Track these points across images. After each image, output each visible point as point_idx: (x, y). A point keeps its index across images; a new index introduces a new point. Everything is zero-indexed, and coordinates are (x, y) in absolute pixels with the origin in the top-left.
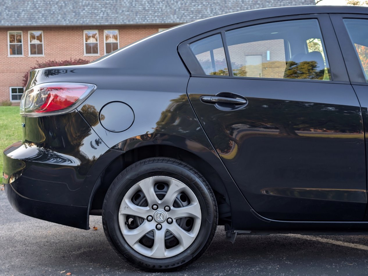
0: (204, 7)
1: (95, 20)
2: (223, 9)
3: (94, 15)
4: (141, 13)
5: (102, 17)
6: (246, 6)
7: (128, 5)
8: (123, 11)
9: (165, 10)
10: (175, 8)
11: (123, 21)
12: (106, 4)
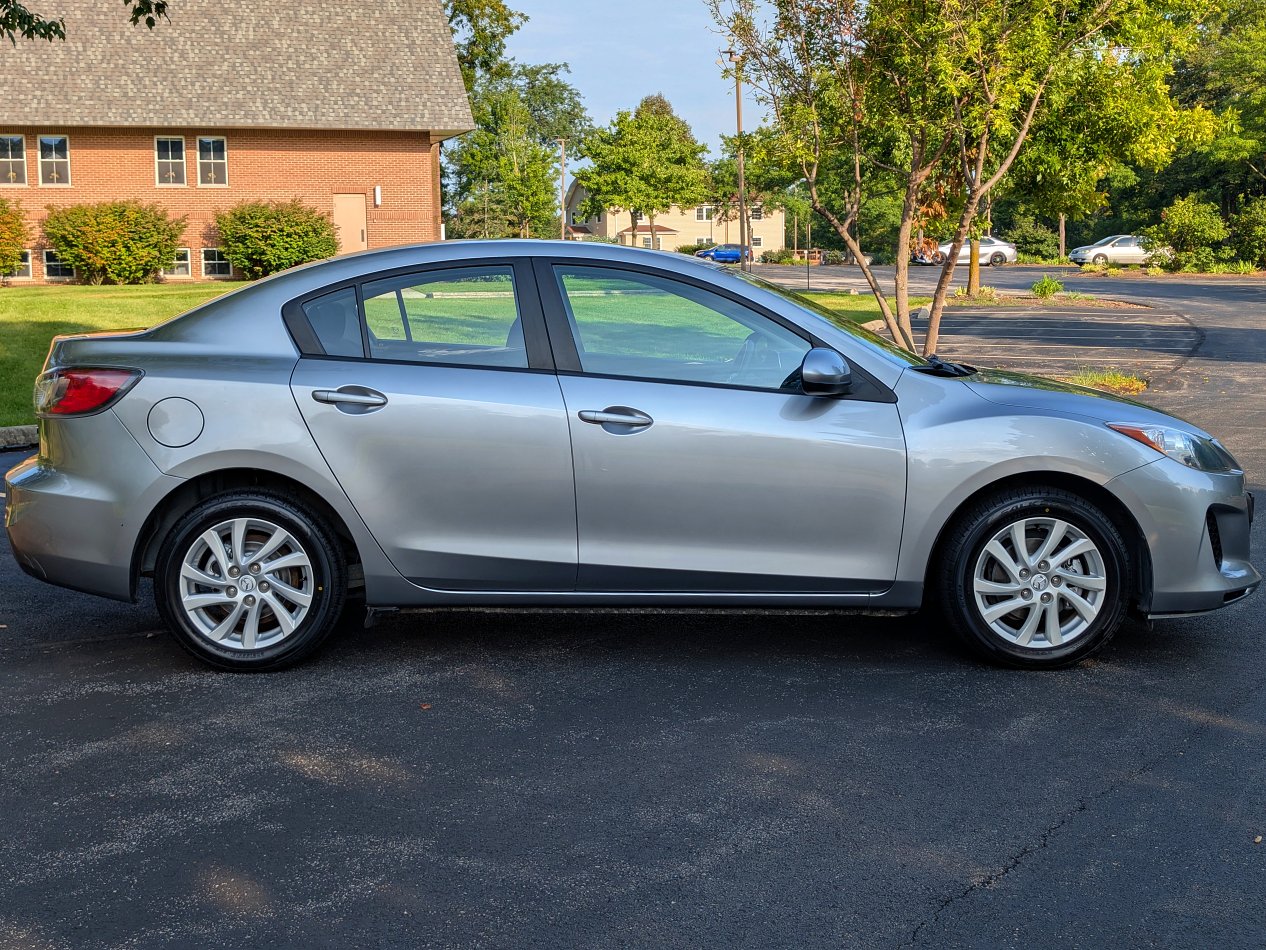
0: (250, 96)
1: (21, 114)
2: (287, 101)
3: (19, 105)
4: (118, 103)
5: (36, 108)
6: (333, 99)
7: (90, 86)
8: (80, 98)
9: (170, 99)
10: (190, 96)
11: (82, 119)
12: (44, 82)
